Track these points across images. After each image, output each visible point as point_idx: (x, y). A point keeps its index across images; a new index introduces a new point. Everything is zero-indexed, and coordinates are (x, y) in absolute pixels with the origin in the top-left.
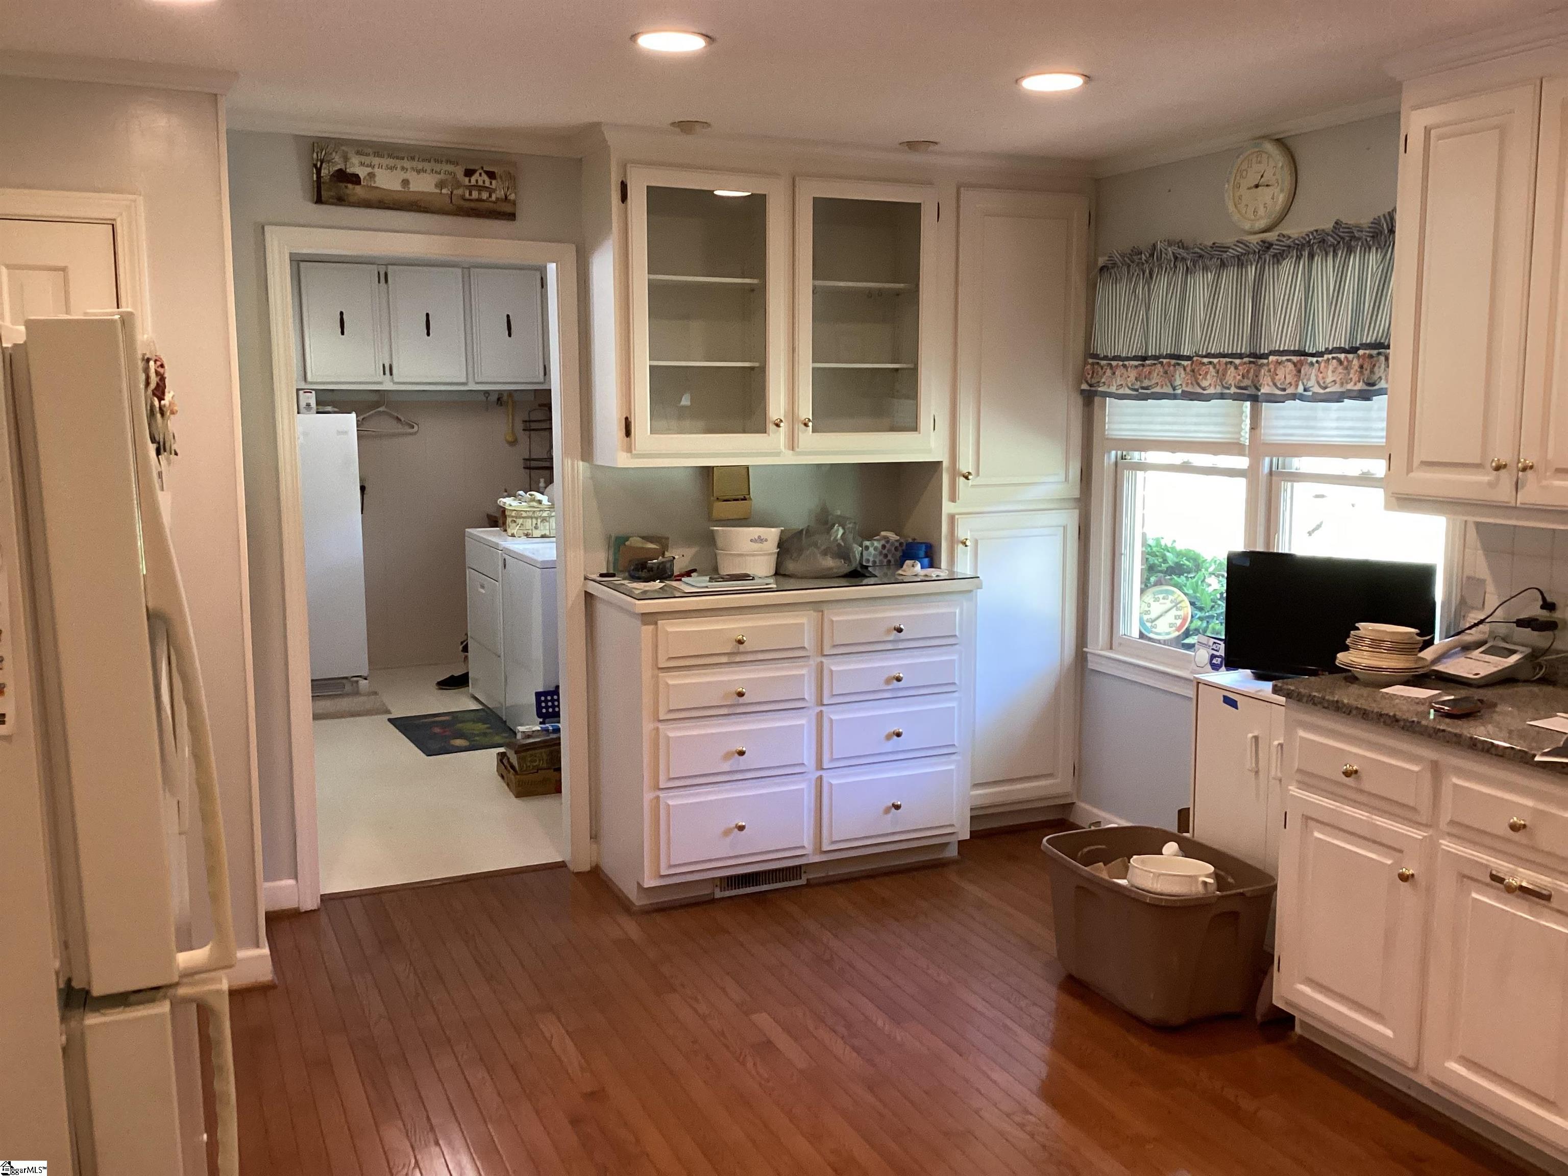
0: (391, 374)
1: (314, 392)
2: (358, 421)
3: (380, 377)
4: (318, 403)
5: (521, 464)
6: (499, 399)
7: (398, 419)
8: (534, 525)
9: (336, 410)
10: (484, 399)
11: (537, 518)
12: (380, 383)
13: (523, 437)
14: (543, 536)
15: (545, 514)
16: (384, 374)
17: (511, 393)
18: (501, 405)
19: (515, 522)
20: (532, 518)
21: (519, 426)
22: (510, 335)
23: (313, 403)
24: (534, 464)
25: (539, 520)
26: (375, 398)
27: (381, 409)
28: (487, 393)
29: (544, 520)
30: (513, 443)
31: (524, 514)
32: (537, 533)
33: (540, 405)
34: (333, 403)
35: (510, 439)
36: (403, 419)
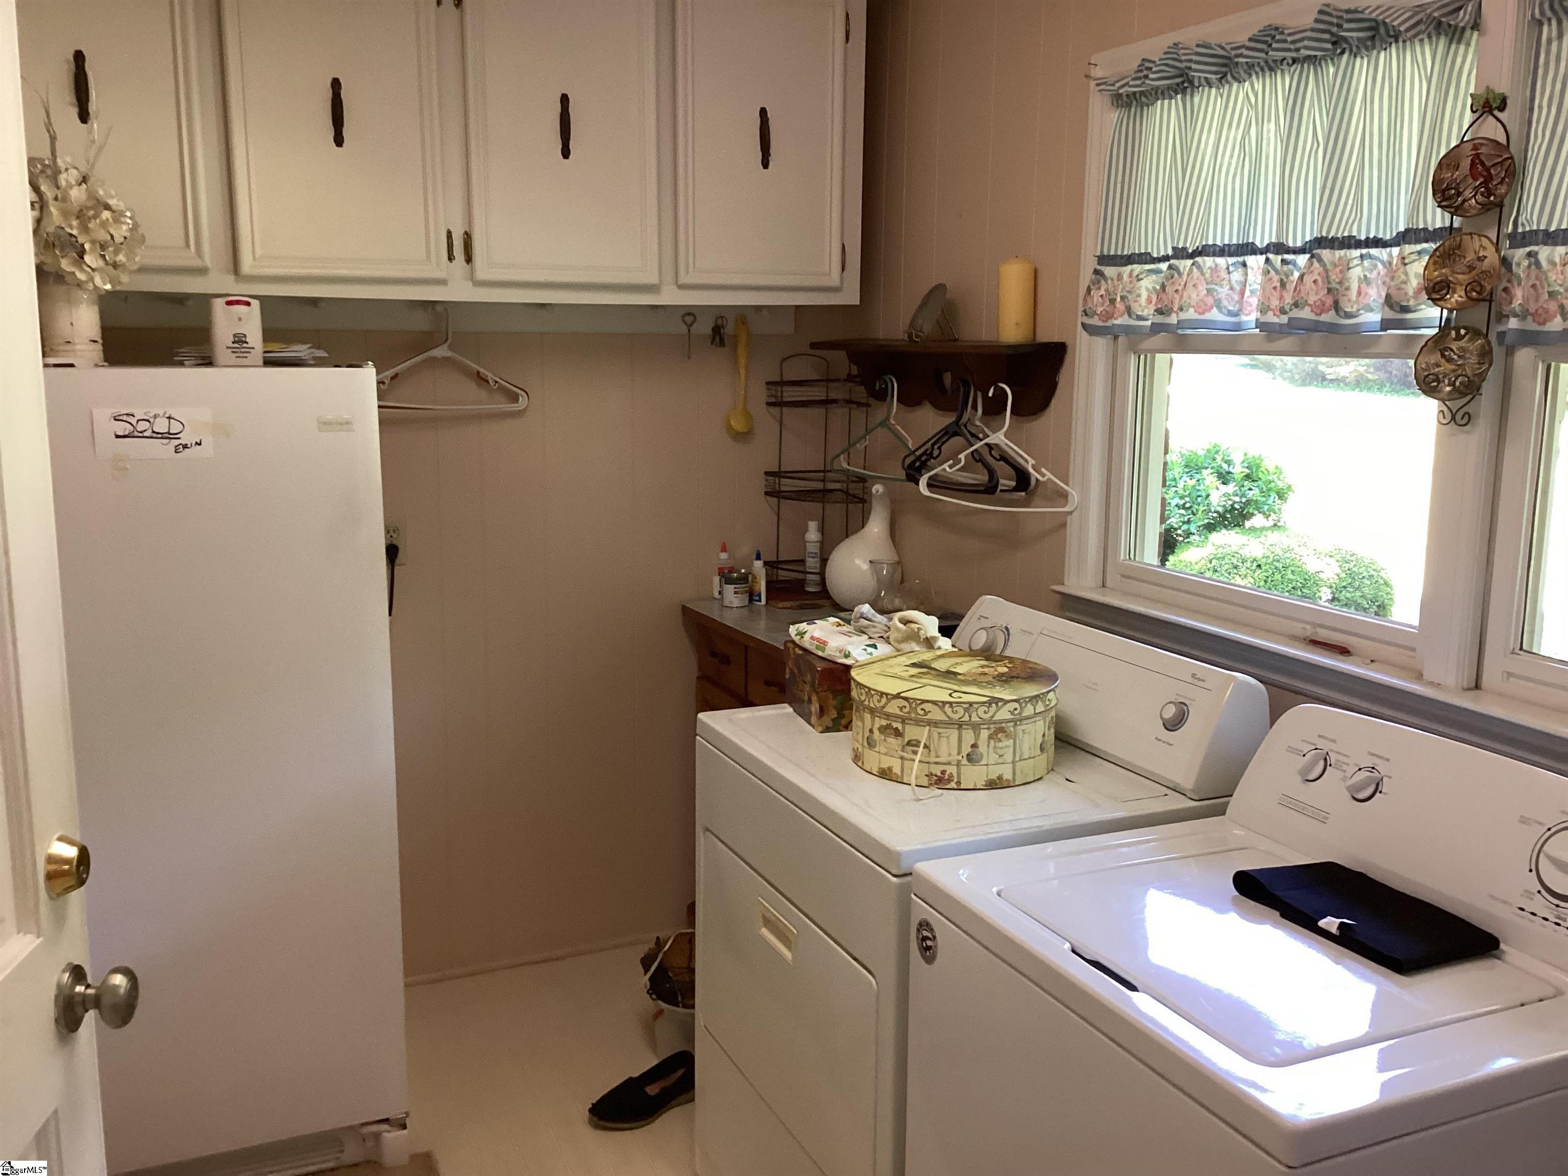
0: (469, 259)
1: (255, 303)
2: (380, 382)
3: (439, 267)
4: (268, 335)
5: (760, 484)
6: (717, 331)
7: (481, 380)
8: (967, 749)
9: (322, 354)
10: (684, 330)
11: (976, 727)
12: (442, 282)
13: (765, 419)
14: (994, 785)
15: (1004, 714)
16: (451, 258)
17: (743, 314)
18: (722, 343)
19: (898, 734)
20: (960, 726)
21: (760, 394)
22: (765, 165)
23: (255, 338)
24: (787, 485)
25: (984, 734)
26: (421, 322)
27: (441, 352)
28: (689, 314)
29: (999, 731)
30: (743, 437)
31: (936, 714)
32: (974, 775)
33: (814, 346)
34: (315, 338)
35: (738, 424)
36: (490, 375)
